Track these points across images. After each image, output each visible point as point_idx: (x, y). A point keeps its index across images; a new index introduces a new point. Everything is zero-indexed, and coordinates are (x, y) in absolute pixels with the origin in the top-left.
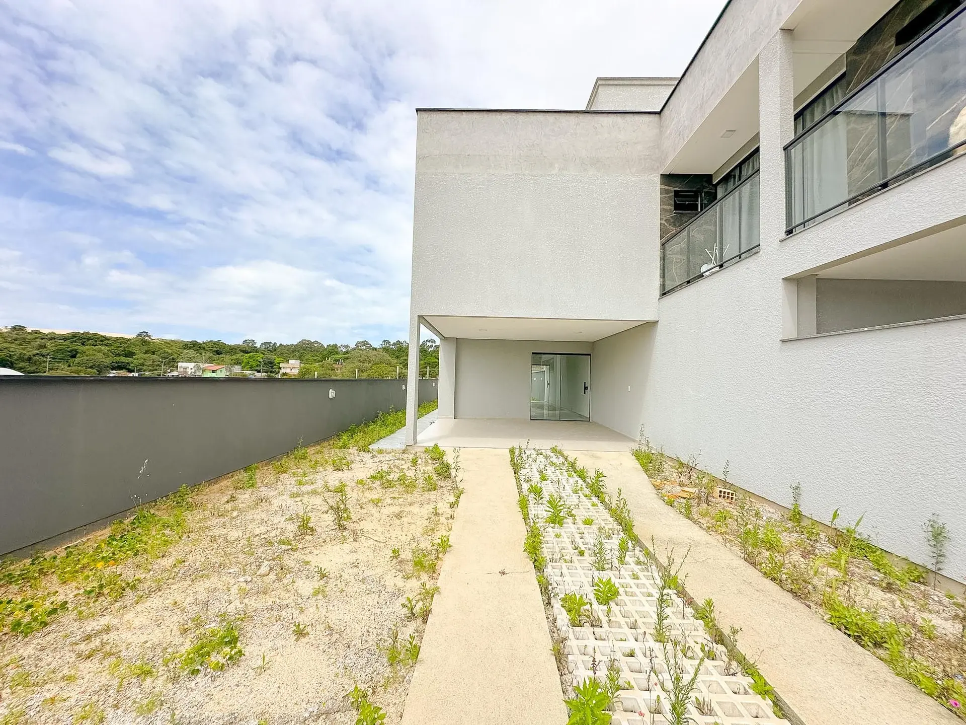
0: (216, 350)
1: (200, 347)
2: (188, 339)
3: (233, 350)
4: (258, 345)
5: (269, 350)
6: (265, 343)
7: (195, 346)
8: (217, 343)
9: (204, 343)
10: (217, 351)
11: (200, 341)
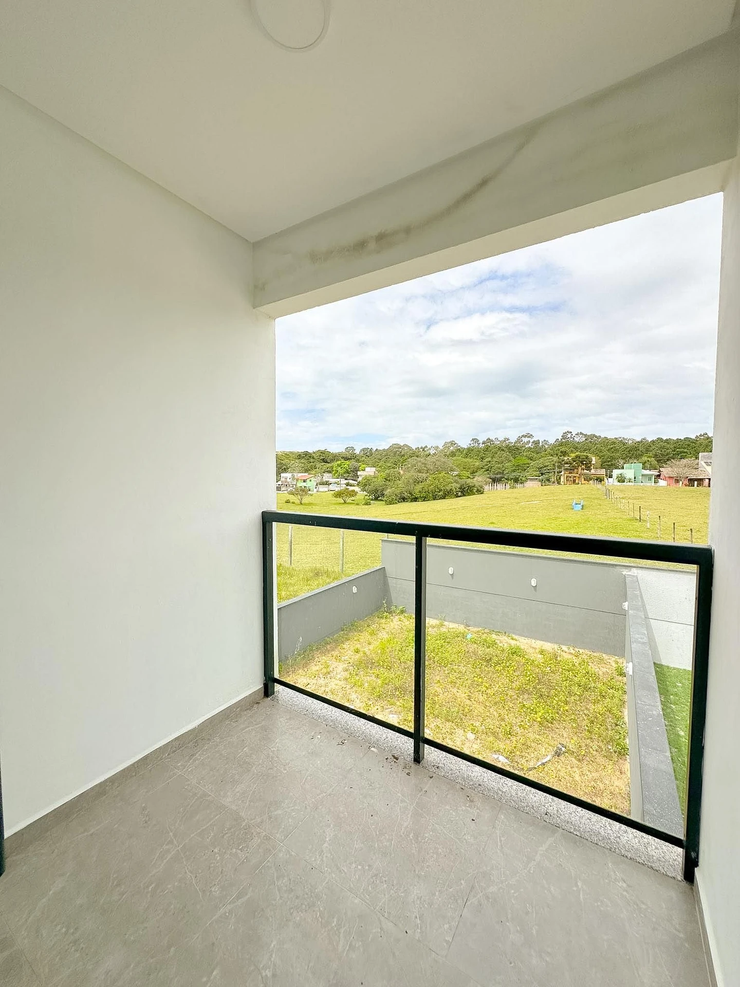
0: (322, 458)
1: (310, 457)
2: (301, 449)
3: (335, 457)
4: (357, 452)
5: (367, 456)
6: (363, 450)
7: (306, 456)
8: (323, 452)
9: (314, 453)
10: (324, 459)
11: (310, 451)
